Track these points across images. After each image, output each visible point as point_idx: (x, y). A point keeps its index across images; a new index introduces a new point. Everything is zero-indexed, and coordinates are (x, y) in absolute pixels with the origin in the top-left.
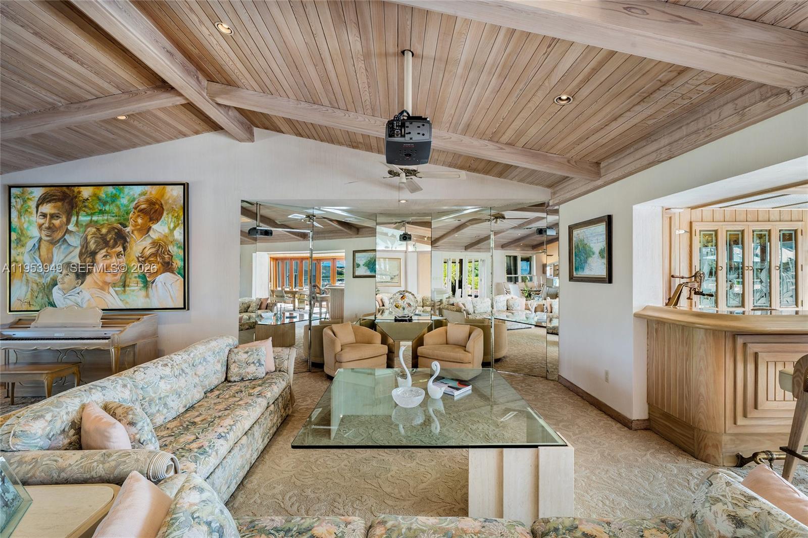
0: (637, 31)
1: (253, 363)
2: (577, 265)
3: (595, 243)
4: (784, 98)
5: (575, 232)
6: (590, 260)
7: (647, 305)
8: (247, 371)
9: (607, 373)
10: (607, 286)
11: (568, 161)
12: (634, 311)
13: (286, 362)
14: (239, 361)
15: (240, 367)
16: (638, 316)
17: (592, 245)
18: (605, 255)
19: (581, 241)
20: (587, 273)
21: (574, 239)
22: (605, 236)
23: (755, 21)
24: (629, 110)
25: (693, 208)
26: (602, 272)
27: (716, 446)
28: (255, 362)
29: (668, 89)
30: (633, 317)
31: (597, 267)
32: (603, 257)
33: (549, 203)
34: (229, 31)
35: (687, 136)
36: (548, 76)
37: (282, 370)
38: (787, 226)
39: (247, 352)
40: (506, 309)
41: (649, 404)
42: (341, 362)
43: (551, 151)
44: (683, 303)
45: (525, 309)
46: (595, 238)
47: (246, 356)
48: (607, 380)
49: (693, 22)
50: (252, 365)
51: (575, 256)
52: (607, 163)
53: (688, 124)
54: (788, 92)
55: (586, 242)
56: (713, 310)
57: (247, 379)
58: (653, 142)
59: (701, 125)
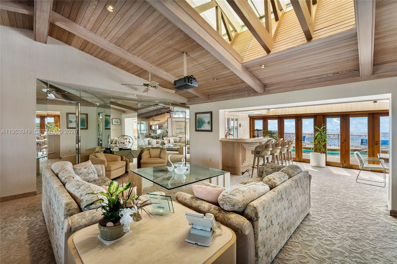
0: (246, 76)
1: (91, 173)
2: (198, 126)
3: (206, 119)
4: (257, 94)
5: (198, 115)
6: (204, 125)
7: (222, 138)
8: (90, 177)
9: (211, 159)
10: (211, 133)
11: (203, 93)
12: (220, 140)
13: (101, 171)
14: (83, 173)
15: (85, 176)
16: (220, 141)
17: (205, 120)
18: (210, 123)
19: (200, 118)
20: (203, 128)
21: (197, 117)
22: (210, 118)
23: (258, 79)
24: (227, 86)
25: (229, 112)
26: (209, 128)
27: (239, 171)
28: (92, 172)
29: (238, 85)
30: (219, 141)
31: (207, 127)
32: (209, 124)
33: (186, 104)
34: (112, 11)
35: (237, 95)
36: (217, 73)
37: (100, 175)
38: (236, 117)
39: (86, 168)
40: (148, 144)
41: (222, 165)
42: (111, 171)
43: (199, 89)
44: (228, 137)
45: (156, 144)
46: (206, 118)
47: (86, 170)
48: (211, 161)
49: (252, 77)
50: (91, 174)
51: (198, 123)
52: (212, 96)
53: (237, 93)
54: (258, 93)
55: (202, 119)
56: (233, 138)
57: (91, 181)
58: (227, 94)
59: (240, 94)
